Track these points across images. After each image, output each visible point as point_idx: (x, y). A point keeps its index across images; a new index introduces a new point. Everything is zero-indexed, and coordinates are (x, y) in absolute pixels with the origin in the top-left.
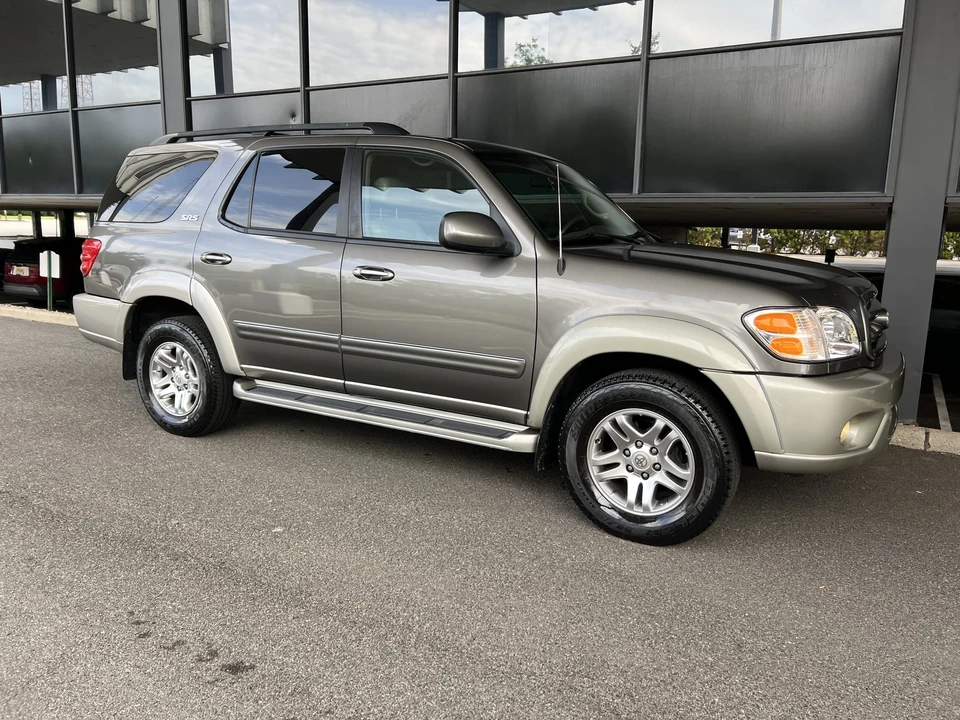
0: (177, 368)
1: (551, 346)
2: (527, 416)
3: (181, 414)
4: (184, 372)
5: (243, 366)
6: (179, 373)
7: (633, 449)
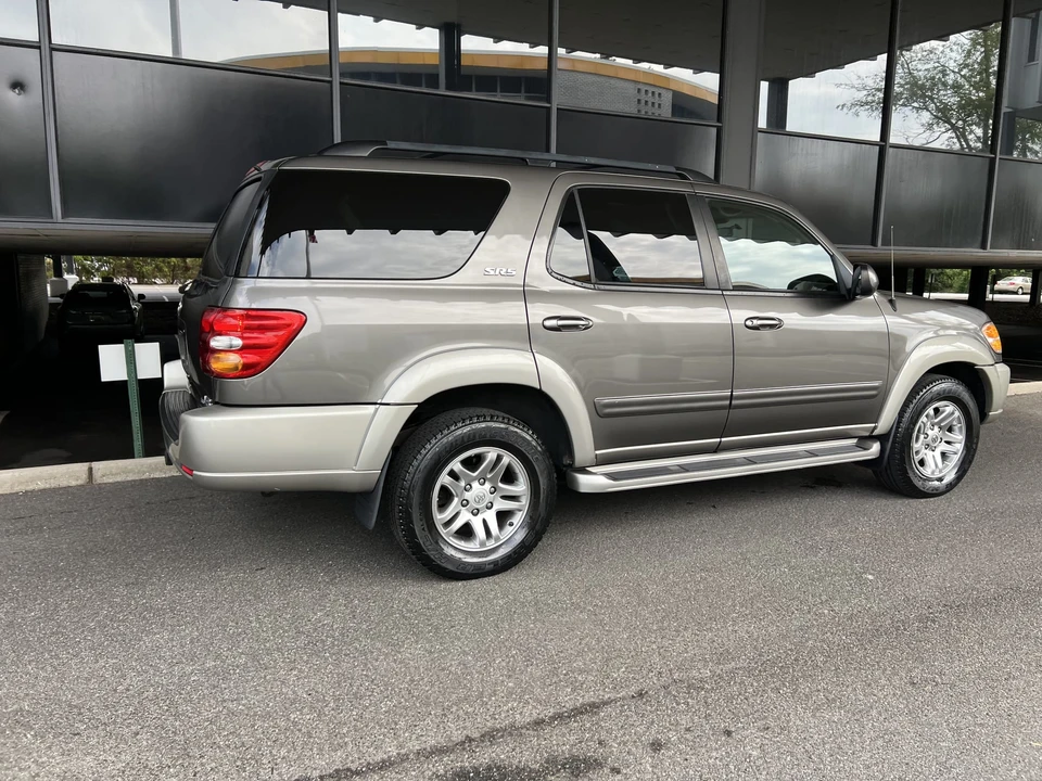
0: (475, 485)
1: (898, 370)
2: (875, 428)
3: (491, 544)
4: (488, 486)
5: (597, 452)
6: (479, 490)
7: (930, 432)
